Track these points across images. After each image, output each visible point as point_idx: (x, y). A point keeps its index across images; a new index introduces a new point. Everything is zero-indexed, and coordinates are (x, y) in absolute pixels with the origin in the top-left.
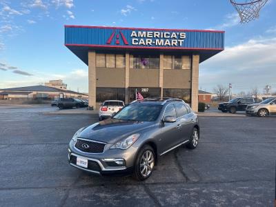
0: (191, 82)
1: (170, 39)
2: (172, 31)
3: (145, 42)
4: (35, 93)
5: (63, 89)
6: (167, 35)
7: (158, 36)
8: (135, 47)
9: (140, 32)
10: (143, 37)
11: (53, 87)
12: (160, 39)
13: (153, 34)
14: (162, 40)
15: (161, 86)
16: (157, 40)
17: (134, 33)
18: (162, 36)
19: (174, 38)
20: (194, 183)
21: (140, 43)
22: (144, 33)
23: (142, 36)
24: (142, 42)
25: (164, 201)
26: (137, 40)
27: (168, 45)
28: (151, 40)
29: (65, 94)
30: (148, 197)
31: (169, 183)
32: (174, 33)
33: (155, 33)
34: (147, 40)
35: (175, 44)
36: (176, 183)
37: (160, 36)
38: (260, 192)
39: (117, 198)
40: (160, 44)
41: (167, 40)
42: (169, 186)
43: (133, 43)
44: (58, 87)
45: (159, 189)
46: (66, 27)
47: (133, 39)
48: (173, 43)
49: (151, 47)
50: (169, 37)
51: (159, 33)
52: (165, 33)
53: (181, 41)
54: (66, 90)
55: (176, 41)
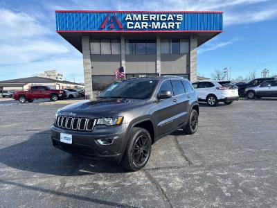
0: (189, 66)
1: (167, 22)
2: (168, 13)
3: (141, 26)
4: (30, 84)
6: (163, 17)
7: (154, 18)
8: (130, 31)
9: (135, 16)
10: (138, 21)
11: (48, 77)
12: (156, 21)
13: (149, 17)
14: (158, 24)
15: (159, 71)
16: (153, 23)
17: (128, 17)
18: (158, 19)
19: (171, 21)
20: (197, 166)
21: (136, 27)
22: (140, 16)
23: (137, 19)
24: (137, 25)
25: (167, 186)
26: (132, 23)
27: (164, 28)
28: (147, 23)
29: (61, 84)
30: (149, 182)
31: (171, 168)
32: (170, 15)
33: (151, 15)
34: (142, 24)
35: (172, 26)
36: (179, 168)
37: (156, 19)
38: (267, 172)
39: (116, 185)
40: (156, 27)
41: (164, 23)
42: (170, 170)
43: (128, 27)
44: (55, 78)
45: (161, 174)
46: (56, 12)
47: (128, 23)
48: (169, 26)
49: (147, 31)
50: (165, 19)
51: (155, 16)
52: (161, 16)
53: (178, 24)
54: (62, 80)
55: (173, 23)
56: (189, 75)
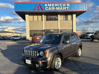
0: (72, 26)
5: (13, 32)
6: (61, 5)
8: (47, 11)
9: (49, 4)
11: (8, 31)
14: (59, 8)
15: (59, 28)
17: (46, 5)
18: (59, 6)
19: (64, 6)
21: (49, 9)
22: (51, 4)
23: (50, 6)
27: (62, 10)
28: (54, 8)
29: (14, 34)
32: (64, 4)
33: (56, 4)
34: (52, 8)
35: (65, 9)
37: (58, 6)
40: (58, 9)
41: (61, 8)
43: (46, 9)
44: (11, 31)
47: (46, 8)
49: (54, 11)
50: (62, 6)
51: (57, 4)
52: (60, 4)
53: (67, 8)
54: (14, 32)
55: (65, 8)
56: (72, 29)
